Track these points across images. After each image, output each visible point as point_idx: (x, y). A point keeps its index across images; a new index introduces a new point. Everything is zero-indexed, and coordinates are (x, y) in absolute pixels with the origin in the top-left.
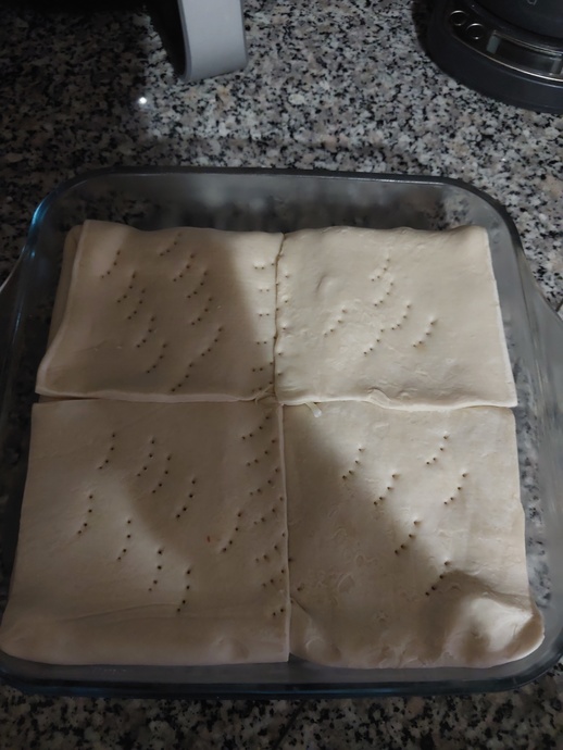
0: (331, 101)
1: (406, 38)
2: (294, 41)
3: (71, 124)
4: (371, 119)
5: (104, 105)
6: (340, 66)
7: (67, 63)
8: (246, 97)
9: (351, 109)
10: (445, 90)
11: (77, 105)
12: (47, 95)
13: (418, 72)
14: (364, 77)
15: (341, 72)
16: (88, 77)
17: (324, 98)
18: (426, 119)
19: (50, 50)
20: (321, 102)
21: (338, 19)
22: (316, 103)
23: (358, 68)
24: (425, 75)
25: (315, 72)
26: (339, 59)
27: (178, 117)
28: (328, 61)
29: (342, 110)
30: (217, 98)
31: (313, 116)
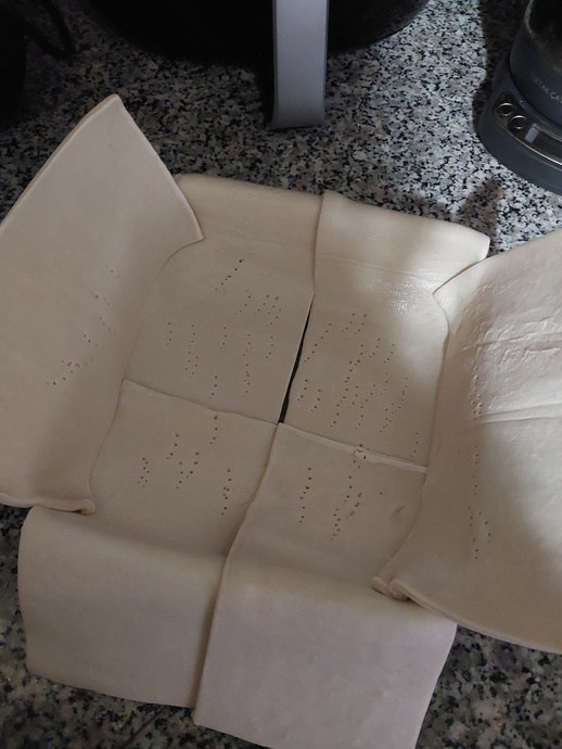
0: (388, 161)
1: (463, 120)
2: (368, 110)
3: (174, 148)
4: (418, 180)
5: (203, 137)
6: (402, 134)
7: (182, 101)
8: (318, 148)
9: (403, 170)
10: (487, 167)
11: (182, 133)
12: (161, 123)
13: (467, 149)
14: (420, 146)
15: (401, 140)
16: (196, 114)
17: (382, 158)
18: (465, 187)
19: (171, 89)
20: (379, 161)
21: (408, 97)
22: (375, 161)
23: (416, 139)
24: (472, 152)
25: (380, 136)
26: (403, 129)
27: (260, 155)
28: (392, 129)
29: (395, 170)
30: (295, 145)
31: (370, 170)
